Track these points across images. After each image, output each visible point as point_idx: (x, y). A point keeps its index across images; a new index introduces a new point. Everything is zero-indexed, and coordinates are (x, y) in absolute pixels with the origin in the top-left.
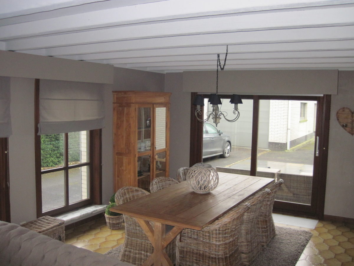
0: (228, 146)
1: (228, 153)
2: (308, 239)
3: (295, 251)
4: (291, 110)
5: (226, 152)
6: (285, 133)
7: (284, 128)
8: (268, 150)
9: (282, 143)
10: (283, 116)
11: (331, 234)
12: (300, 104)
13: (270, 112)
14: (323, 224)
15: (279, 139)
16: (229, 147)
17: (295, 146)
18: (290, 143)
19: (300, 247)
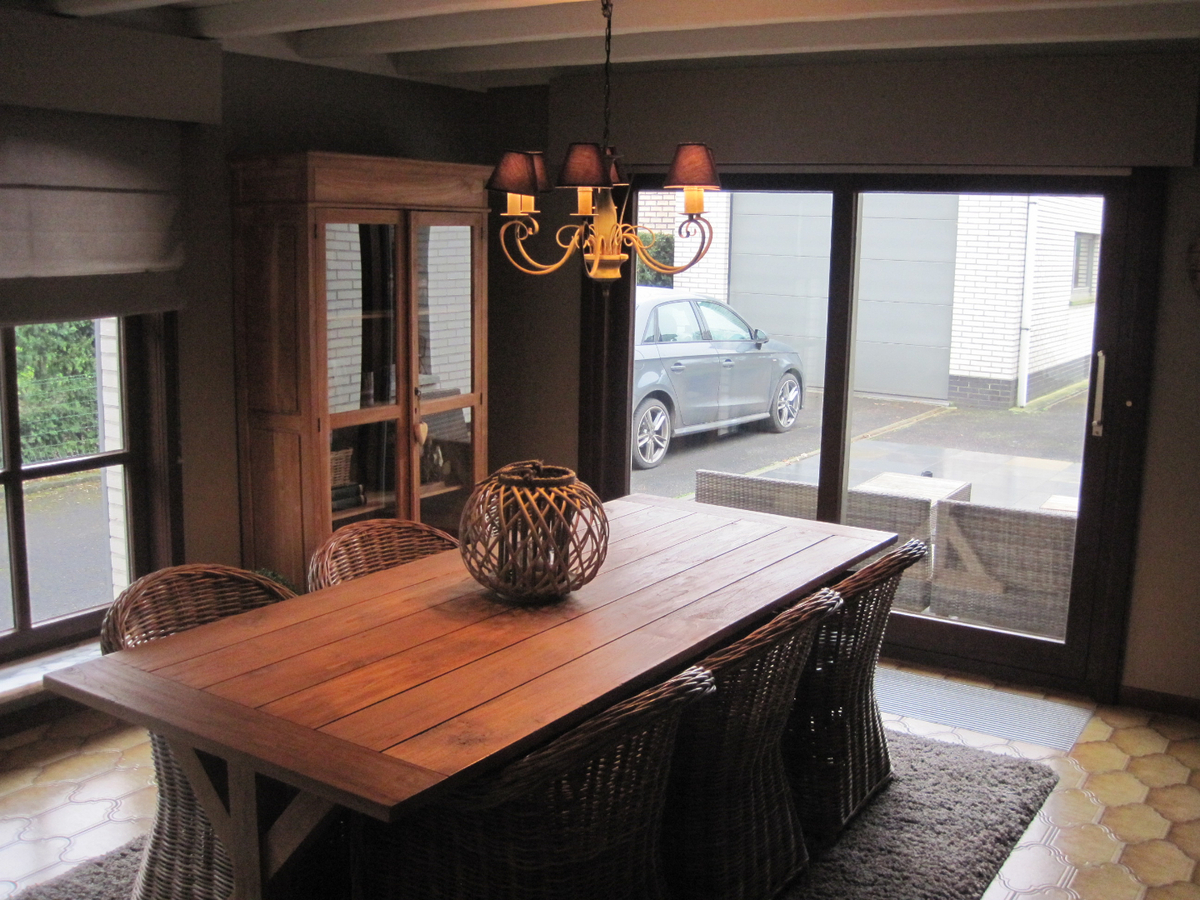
0: (790, 389)
1: (790, 416)
2: (1032, 807)
3: (962, 871)
4: (1037, 258)
5: (781, 412)
6: (1013, 344)
7: (1007, 326)
8: (947, 404)
9: (998, 381)
10: (1005, 280)
11: (1142, 782)
12: (1073, 239)
13: (957, 266)
14: (1111, 729)
15: (989, 364)
16: (793, 395)
17: (1049, 392)
18: (1029, 382)
19: (989, 846)
